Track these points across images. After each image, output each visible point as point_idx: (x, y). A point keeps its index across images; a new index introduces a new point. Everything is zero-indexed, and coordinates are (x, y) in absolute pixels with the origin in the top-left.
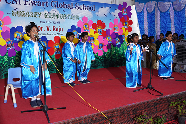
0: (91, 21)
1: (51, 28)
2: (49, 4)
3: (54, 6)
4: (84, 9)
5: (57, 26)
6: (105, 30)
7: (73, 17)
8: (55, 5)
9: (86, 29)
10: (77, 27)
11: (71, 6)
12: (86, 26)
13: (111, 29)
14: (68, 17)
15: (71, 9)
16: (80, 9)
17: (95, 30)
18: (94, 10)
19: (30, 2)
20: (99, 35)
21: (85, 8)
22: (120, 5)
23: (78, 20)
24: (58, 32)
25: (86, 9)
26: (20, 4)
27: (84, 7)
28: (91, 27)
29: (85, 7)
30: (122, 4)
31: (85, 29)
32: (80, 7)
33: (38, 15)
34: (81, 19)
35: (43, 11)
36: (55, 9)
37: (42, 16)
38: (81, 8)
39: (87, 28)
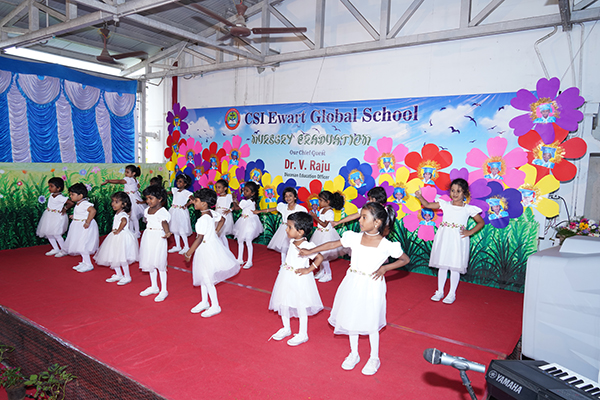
0: (401, 147)
1: (307, 164)
2: (307, 118)
3: (315, 119)
4: (387, 118)
5: (318, 160)
6: (447, 170)
7: (355, 139)
8: (319, 118)
9: (387, 167)
10: (362, 161)
11: (353, 116)
12: (387, 160)
13: (471, 169)
14: (343, 141)
15: (353, 123)
16: (375, 119)
17: (413, 171)
18: (416, 119)
19: (276, 118)
20: (425, 185)
21: (389, 117)
22: (523, 92)
23: (367, 147)
24: (319, 172)
25: (392, 118)
26: (262, 122)
27: (384, 114)
28: (403, 163)
29: (389, 113)
30: (532, 88)
31: (383, 166)
32: (375, 116)
33: (288, 140)
34: (374, 144)
35: (296, 132)
36: (318, 126)
37: (294, 141)
38: (378, 117)
39: (390, 166)
